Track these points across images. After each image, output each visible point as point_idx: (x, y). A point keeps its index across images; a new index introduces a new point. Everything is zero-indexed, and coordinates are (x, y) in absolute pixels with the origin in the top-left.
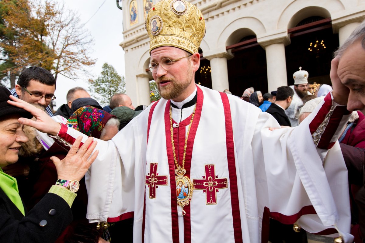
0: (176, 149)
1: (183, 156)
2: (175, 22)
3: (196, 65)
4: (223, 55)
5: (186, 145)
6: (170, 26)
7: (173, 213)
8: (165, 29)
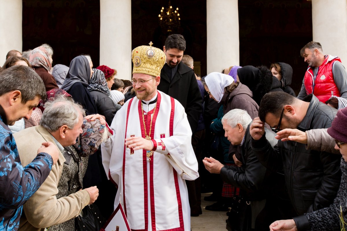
0: (146, 127)
1: (149, 130)
2: (147, 61)
3: (157, 83)
5: (151, 124)
6: (145, 63)
7: (144, 161)
8: (142, 64)
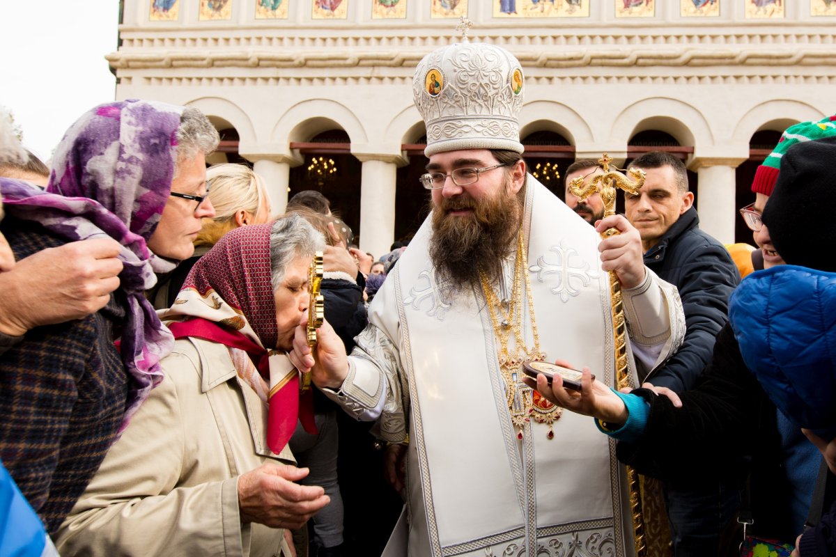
4: (393, 159)
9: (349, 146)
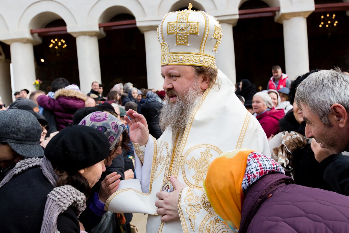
9: (66, 28)
